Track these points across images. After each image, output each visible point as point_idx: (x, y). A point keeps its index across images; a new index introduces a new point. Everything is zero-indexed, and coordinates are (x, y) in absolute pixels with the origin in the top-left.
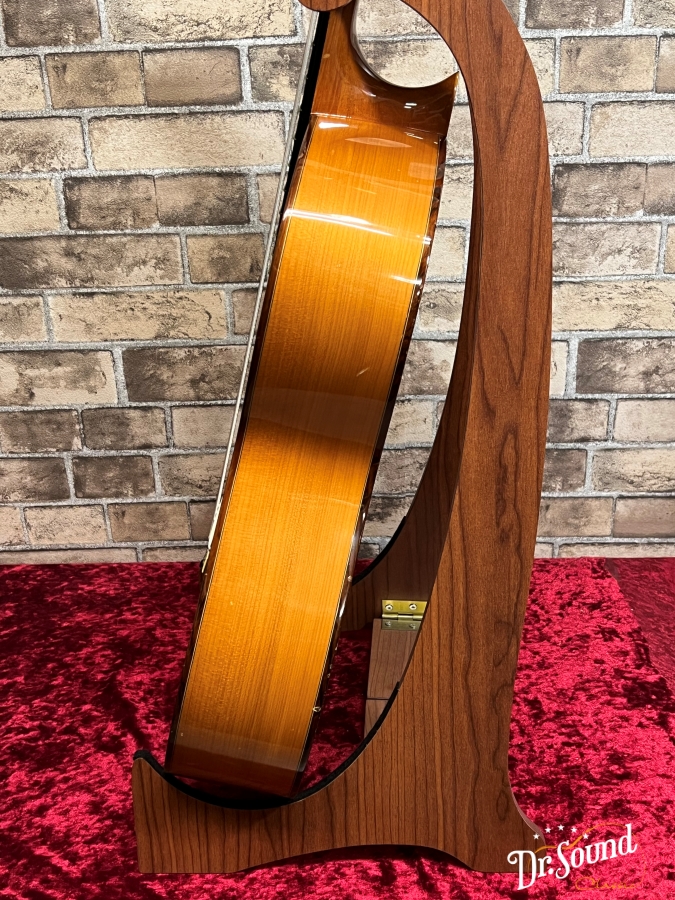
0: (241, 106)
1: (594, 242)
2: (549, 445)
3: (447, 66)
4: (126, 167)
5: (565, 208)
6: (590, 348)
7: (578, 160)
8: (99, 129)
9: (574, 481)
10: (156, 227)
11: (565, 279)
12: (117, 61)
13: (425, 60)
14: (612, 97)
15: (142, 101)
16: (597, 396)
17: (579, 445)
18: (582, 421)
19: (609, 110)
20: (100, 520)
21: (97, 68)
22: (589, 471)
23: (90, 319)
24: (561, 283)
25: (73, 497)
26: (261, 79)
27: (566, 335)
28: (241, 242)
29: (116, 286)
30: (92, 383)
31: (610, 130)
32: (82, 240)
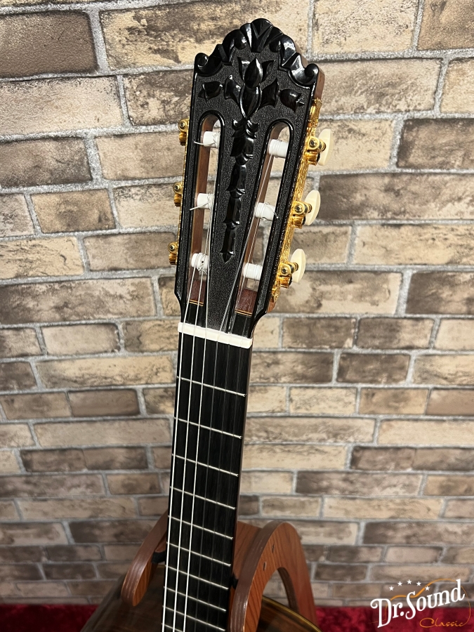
0: (139, 416)
1: (378, 481)
3: (281, 399)
5: (360, 465)
7: (370, 445)
8: (42, 428)
9: (358, 578)
10: (85, 471)
11: (358, 496)
12: (50, 397)
13: (266, 395)
14: (395, 417)
15: (68, 412)
16: (375, 545)
17: (363, 564)
19: (393, 423)
20: (63, 588)
21: (35, 400)
22: (368, 574)
24: (355, 498)
25: (45, 579)
26: (152, 404)
27: (357, 520)
28: (143, 477)
29: (61, 496)
30: (50, 536)
31: (392, 432)
32: (36, 477)
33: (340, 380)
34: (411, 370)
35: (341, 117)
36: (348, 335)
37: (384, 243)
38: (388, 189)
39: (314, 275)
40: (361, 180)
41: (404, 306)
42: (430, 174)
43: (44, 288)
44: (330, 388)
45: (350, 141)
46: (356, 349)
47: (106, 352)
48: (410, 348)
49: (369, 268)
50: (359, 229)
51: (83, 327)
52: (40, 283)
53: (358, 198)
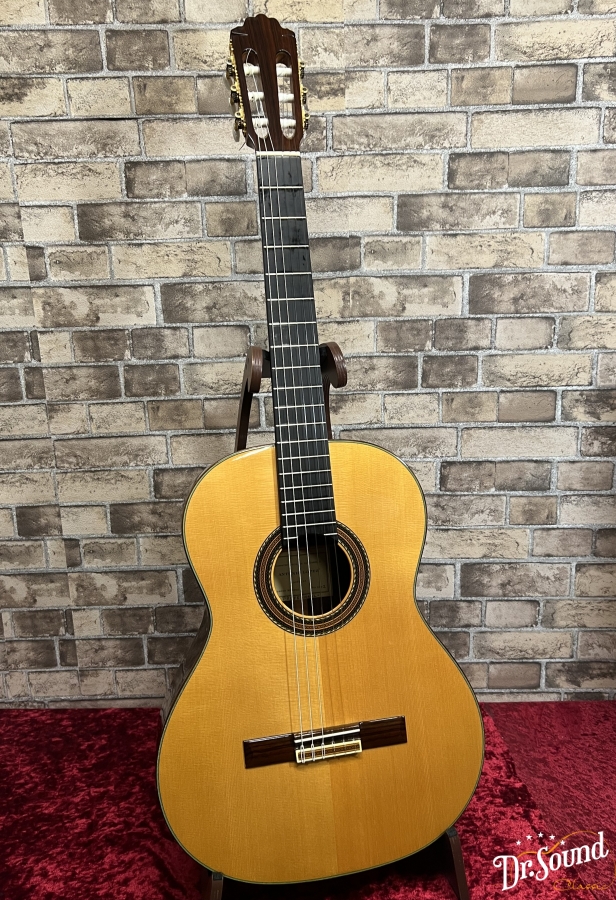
0: (260, 429)
1: (467, 506)
2: (446, 629)
3: (377, 408)
4: (190, 462)
5: (449, 486)
6: (468, 569)
7: (455, 459)
8: (177, 442)
9: (462, 652)
11: (450, 527)
12: (189, 405)
13: (364, 404)
14: (473, 425)
15: (202, 425)
16: (474, 598)
17: (464, 629)
18: (466, 615)
19: (472, 432)
20: (162, 678)
21: (177, 408)
22: (471, 646)
23: (164, 551)
24: (448, 530)
25: (146, 664)
27: (453, 561)
30: (163, 591)
31: (473, 443)
32: (163, 505)
33: (424, 385)
34: (480, 372)
35: (408, 151)
36: (427, 337)
37: (446, 251)
38: (445, 206)
39: (398, 280)
40: (425, 199)
41: (467, 307)
42: (471, 194)
43: (200, 287)
44: (417, 394)
45: (415, 169)
46: (435, 352)
47: (239, 356)
48: (476, 348)
49: (437, 273)
50: (428, 239)
51: (224, 329)
52: (199, 283)
53: (425, 213)
